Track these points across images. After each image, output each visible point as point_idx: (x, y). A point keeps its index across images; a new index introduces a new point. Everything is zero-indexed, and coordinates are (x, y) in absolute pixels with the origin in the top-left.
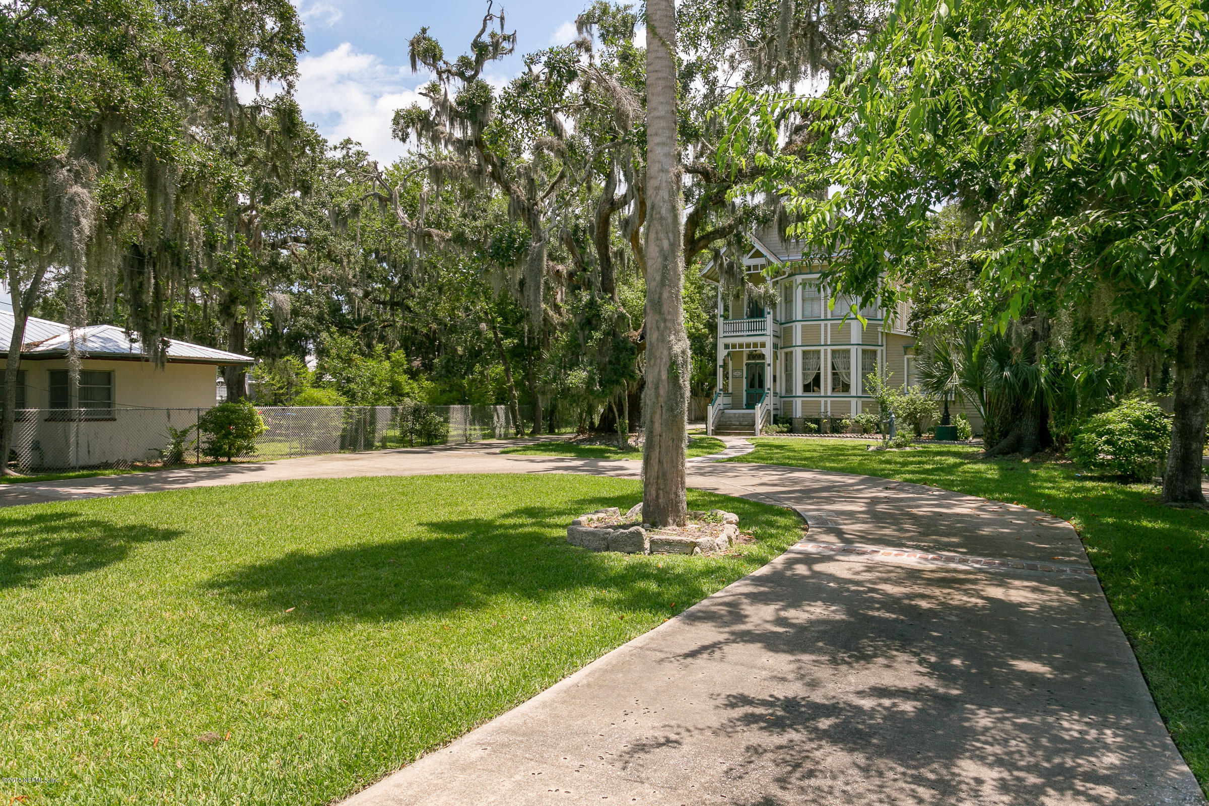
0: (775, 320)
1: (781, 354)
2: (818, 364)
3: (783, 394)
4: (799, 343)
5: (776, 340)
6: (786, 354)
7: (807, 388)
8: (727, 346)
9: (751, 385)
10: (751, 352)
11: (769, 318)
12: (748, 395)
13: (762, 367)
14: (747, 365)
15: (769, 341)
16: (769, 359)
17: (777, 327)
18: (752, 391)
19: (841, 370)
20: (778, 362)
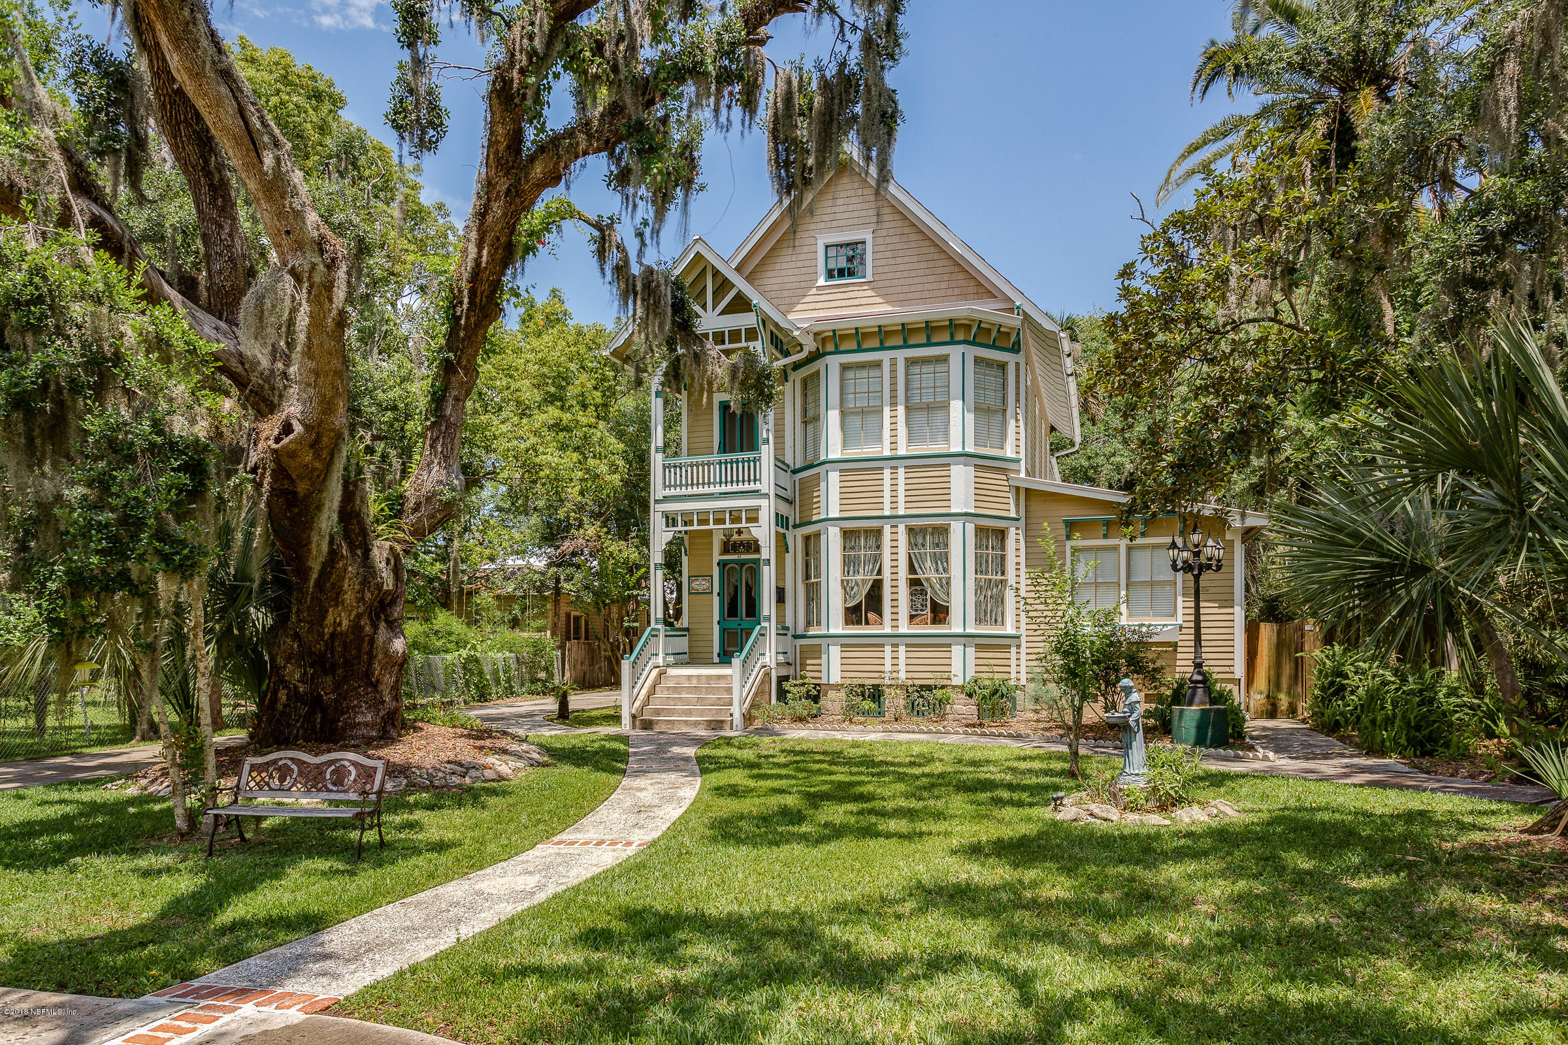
0: (780, 463)
1: (795, 538)
2: (877, 559)
3: (800, 631)
4: (834, 513)
5: (784, 509)
6: (807, 539)
7: (854, 615)
8: (670, 520)
9: (731, 610)
10: (728, 534)
11: (767, 453)
12: (723, 631)
13: (754, 570)
14: (722, 565)
15: (767, 509)
16: (768, 551)
17: (786, 480)
18: (733, 623)
19: (928, 573)
20: (789, 557)
